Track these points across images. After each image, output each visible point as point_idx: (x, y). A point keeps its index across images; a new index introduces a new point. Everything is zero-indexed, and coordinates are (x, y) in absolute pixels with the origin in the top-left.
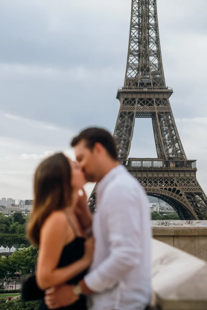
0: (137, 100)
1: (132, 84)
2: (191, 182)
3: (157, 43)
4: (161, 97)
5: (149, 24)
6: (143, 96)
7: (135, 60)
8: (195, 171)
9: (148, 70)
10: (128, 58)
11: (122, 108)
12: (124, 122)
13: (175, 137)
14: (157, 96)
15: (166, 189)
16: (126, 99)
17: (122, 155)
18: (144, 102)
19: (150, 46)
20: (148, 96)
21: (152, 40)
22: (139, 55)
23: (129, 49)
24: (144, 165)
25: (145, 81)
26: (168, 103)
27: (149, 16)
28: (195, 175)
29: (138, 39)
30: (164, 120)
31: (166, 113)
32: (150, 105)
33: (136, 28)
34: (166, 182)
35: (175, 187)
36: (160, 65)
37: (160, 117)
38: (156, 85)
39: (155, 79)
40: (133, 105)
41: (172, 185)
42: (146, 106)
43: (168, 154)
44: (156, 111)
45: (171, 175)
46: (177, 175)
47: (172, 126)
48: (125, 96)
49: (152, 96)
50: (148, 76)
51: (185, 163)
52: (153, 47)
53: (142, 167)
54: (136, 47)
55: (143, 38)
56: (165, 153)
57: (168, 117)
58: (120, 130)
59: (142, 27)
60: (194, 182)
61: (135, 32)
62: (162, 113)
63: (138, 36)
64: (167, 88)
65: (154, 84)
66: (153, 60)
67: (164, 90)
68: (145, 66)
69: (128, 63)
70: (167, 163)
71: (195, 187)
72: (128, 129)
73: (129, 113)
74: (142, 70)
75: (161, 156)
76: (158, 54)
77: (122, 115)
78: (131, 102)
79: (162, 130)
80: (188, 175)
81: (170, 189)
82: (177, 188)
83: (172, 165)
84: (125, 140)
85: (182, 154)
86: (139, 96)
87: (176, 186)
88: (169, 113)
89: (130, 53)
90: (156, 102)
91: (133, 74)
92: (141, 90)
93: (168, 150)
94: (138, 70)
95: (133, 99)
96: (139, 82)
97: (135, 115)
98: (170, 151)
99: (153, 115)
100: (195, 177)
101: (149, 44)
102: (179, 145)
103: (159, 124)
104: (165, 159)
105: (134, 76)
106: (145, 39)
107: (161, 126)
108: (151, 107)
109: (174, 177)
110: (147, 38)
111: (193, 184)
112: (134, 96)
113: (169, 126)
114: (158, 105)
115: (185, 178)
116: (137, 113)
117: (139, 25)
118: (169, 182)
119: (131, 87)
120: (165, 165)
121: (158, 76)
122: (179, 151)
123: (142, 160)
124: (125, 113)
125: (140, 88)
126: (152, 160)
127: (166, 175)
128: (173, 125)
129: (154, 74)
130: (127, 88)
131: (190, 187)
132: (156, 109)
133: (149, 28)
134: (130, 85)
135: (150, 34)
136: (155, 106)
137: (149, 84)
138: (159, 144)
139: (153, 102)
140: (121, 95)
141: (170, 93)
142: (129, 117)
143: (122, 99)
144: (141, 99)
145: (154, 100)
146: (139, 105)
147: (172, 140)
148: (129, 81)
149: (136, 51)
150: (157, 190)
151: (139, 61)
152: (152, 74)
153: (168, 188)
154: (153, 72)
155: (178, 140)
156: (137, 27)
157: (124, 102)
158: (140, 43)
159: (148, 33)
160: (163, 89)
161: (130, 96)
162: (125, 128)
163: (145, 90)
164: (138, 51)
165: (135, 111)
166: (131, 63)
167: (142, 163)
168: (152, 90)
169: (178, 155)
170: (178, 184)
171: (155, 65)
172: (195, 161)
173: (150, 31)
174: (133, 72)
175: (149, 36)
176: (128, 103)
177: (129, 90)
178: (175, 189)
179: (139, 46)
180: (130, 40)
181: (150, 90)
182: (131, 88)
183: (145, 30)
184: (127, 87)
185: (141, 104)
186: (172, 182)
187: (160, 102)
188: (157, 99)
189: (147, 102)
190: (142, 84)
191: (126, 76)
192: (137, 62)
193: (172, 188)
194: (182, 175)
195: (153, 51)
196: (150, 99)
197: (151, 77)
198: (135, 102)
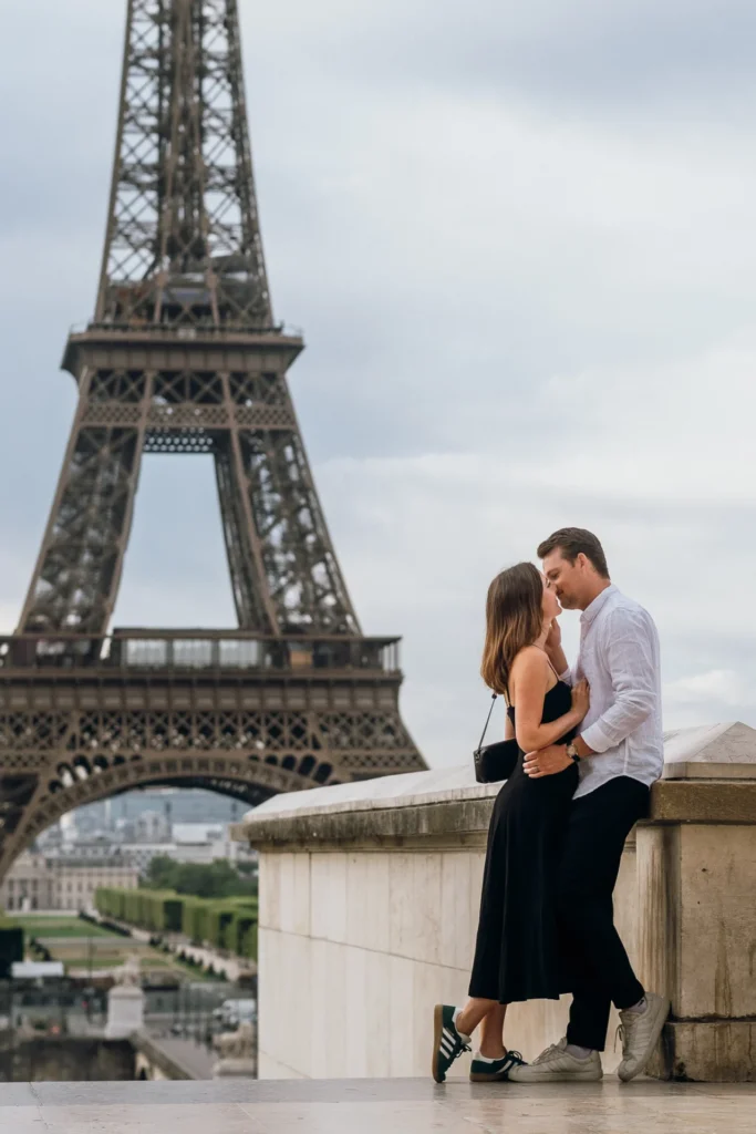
0: (150, 377)
1: (129, 309)
2: (378, 729)
3: (238, 131)
4: (254, 364)
5: (201, 54)
6: (177, 362)
7: (141, 207)
8: (394, 682)
9: (200, 250)
10: (113, 198)
11: (84, 412)
12: (93, 472)
13: (311, 539)
14: (235, 363)
15: (271, 760)
16: (103, 374)
17: (84, 613)
18: (179, 388)
19: (207, 148)
20: (197, 362)
21: (214, 122)
22: (160, 187)
23: (118, 162)
24: (178, 659)
25: (187, 298)
26: (283, 395)
27: (202, 21)
28: (395, 697)
29: (159, 115)
30: (266, 464)
31: (275, 434)
32: (207, 399)
33: (147, 70)
34: (275, 732)
35: (309, 751)
36: (251, 228)
37: (248, 452)
38: (235, 316)
39: (229, 288)
40: (134, 398)
41: (299, 742)
42: (187, 405)
43: (283, 611)
44: (234, 427)
45: (296, 700)
46: (319, 700)
47: (298, 491)
48: (101, 360)
49: (214, 363)
50: (198, 278)
51: (354, 648)
52: (218, 152)
53: (169, 665)
54: (145, 150)
55: (177, 112)
56: (270, 608)
57: (281, 454)
58: (74, 504)
59: (173, 64)
60: (389, 730)
61: (144, 89)
62: (259, 434)
63: (154, 103)
64: (278, 330)
65: (224, 309)
66: (220, 207)
67: (269, 338)
68: (184, 232)
69: (112, 220)
70: (276, 650)
71: (397, 753)
72: (112, 501)
73: (118, 432)
74: (173, 250)
75: (254, 619)
76: (242, 183)
77: (84, 442)
78: (124, 387)
79: (258, 508)
80: (365, 701)
81: (289, 763)
82: (321, 757)
83: (299, 658)
84: (97, 551)
85: (342, 609)
86: (159, 362)
87: (316, 746)
88: (285, 434)
89: (122, 175)
90: (234, 390)
91: (133, 265)
92: (169, 337)
93: (281, 592)
94: (156, 250)
95: (135, 374)
96: (160, 299)
97: (141, 439)
98: (292, 597)
99: (219, 445)
100: (396, 709)
101: (202, 140)
102: (328, 573)
103: (244, 483)
104: (269, 631)
105: (137, 276)
106: (185, 115)
107: (255, 488)
108: (210, 407)
109: (308, 707)
110: (194, 113)
111: (389, 738)
112: (138, 361)
113: (287, 490)
114: (241, 400)
115: (354, 714)
116: (152, 433)
117: (159, 55)
118: (287, 732)
119: (124, 320)
120: (268, 660)
121: (242, 277)
122: (330, 600)
123: (169, 635)
124: (99, 434)
125: (164, 329)
126: (215, 636)
127: (273, 701)
128: (306, 487)
129: (226, 266)
130: (106, 327)
131: (375, 753)
132: (231, 415)
133: (203, 73)
134: (119, 310)
135: (208, 98)
136: (229, 404)
137: (201, 311)
138: (245, 570)
139: (218, 387)
140: (83, 354)
141: (293, 349)
142: (115, 452)
143: (85, 373)
144: (167, 375)
145: (225, 378)
146: (160, 401)
147: (301, 550)
148: (114, 297)
149: (147, 169)
150: (237, 765)
151: (159, 210)
152: (216, 270)
153: (280, 755)
154: (221, 259)
155: (322, 550)
156: (152, 63)
157: (93, 386)
158: (163, 131)
159: (199, 92)
160: (260, 331)
161: (120, 362)
162: (97, 500)
163: (188, 334)
164: (157, 168)
165: (142, 425)
166: (125, 217)
167: (170, 651)
168: (217, 337)
169: (322, 613)
170: (323, 738)
171: (228, 229)
172: (394, 641)
173: (208, 83)
174: (136, 260)
175: (203, 105)
176: (111, 388)
177: (118, 335)
178: (309, 761)
179: (159, 146)
180: (122, 121)
181: (207, 338)
182: (125, 328)
183: (186, 82)
184: (108, 320)
185: (170, 398)
186: (298, 732)
187: (250, 388)
188: (238, 376)
189: (195, 388)
190: (172, 310)
191: (104, 277)
192: (150, 216)
193: (299, 756)
194: (341, 701)
195: (222, 171)
196: (208, 376)
197: (213, 280)
198: (141, 388)
